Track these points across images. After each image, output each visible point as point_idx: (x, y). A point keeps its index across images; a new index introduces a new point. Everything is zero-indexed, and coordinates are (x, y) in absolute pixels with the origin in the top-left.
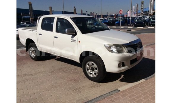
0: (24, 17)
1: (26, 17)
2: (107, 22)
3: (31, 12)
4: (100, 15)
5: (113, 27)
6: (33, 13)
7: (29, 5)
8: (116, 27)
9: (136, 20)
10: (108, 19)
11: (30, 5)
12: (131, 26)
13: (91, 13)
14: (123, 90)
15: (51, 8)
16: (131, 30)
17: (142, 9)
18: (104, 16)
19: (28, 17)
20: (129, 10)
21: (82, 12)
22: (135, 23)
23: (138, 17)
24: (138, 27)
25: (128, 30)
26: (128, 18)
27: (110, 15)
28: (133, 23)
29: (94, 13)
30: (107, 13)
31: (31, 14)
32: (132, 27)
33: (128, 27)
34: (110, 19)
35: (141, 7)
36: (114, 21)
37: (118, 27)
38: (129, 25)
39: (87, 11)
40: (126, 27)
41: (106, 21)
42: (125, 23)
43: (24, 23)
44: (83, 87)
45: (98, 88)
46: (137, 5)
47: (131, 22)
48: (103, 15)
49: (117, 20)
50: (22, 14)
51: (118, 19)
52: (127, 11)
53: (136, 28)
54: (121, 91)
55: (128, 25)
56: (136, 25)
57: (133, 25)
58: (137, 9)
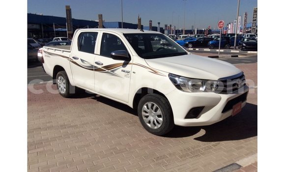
0: (56, 30)
1: (60, 29)
2: (194, 42)
3: (69, 22)
4: (180, 29)
5: (205, 50)
6: (72, 23)
7: (67, 10)
8: (209, 50)
9: (246, 40)
10: (195, 36)
11: (69, 11)
12: (236, 49)
13: (166, 26)
14: (247, 165)
15: (101, 16)
16: (237, 56)
17: (254, 20)
18: (187, 32)
19: (64, 30)
20: (230, 23)
21: (151, 24)
22: (244, 45)
23: (248, 35)
24: (249, 52)
25: (232, 56)
26: (229, 36)
27: (198, 31)
28: (240, 44)
29: (171, 26)
30: (193, 27)
31: (69, 26)
32: (238, 51)
33: (232, 51)
34: (198, 36)
35: (254, 18)
36: (206, 40)
37: (213, 50)
38: (233, 47)
39: (159, 23)
40: (227, 50)
41: (192, 39)
42: (226, 44)
43: (59, 39)
44: (170, 154)
45: (198, 158)
46: (246, 14)
47: (237, 42)
48: (185, 30)
49: (212, 39)
50: (55, 25)
51: (213, 37)
52: (228, 25)
53: (244, 52)
54: (244, 166)
55: (231, 47)
56: (246, 48)
57: (239, 48)
58: (245, 21)
